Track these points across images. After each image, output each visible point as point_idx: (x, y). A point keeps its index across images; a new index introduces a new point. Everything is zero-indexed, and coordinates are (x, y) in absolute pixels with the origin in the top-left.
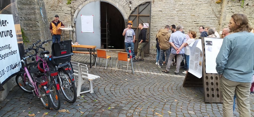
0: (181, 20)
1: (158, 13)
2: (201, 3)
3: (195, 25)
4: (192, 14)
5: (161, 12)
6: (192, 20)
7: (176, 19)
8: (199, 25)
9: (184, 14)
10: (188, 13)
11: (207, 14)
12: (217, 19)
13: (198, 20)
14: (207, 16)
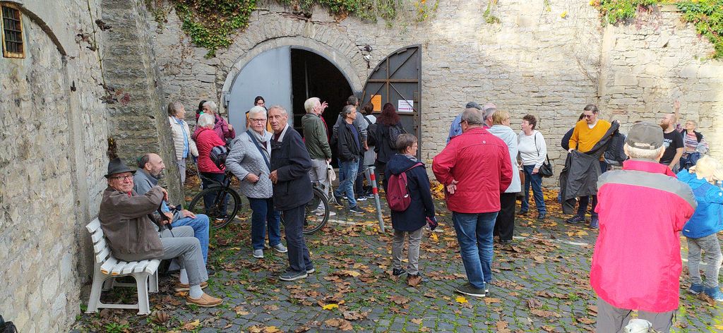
0: (498, 88)
1: (439, 73)
3: (535, 100)
4: (527, 74)
5: (446, 71)
6: (528, 89)
7: (486, 87)
8: (545, 100)
9: (506, 75)
10: (517, 70)
11: (564, 72)
12: (591, 84)
13: (542, 88)
14: (564, 78)
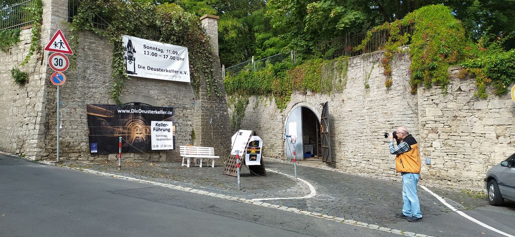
0: (371, 120)
1: (348, 114)
2: (392, 96)
3: (389, 126)
4: (384, 112)
5: (351, 112)
6: (385, 120)
7: (367, 120)
8: (394, 126)
9: (375, 113)
10: (379, 110)
11: (401, 110)
12: (415, 116)
13: (391, 119)
14: (402, 113)
